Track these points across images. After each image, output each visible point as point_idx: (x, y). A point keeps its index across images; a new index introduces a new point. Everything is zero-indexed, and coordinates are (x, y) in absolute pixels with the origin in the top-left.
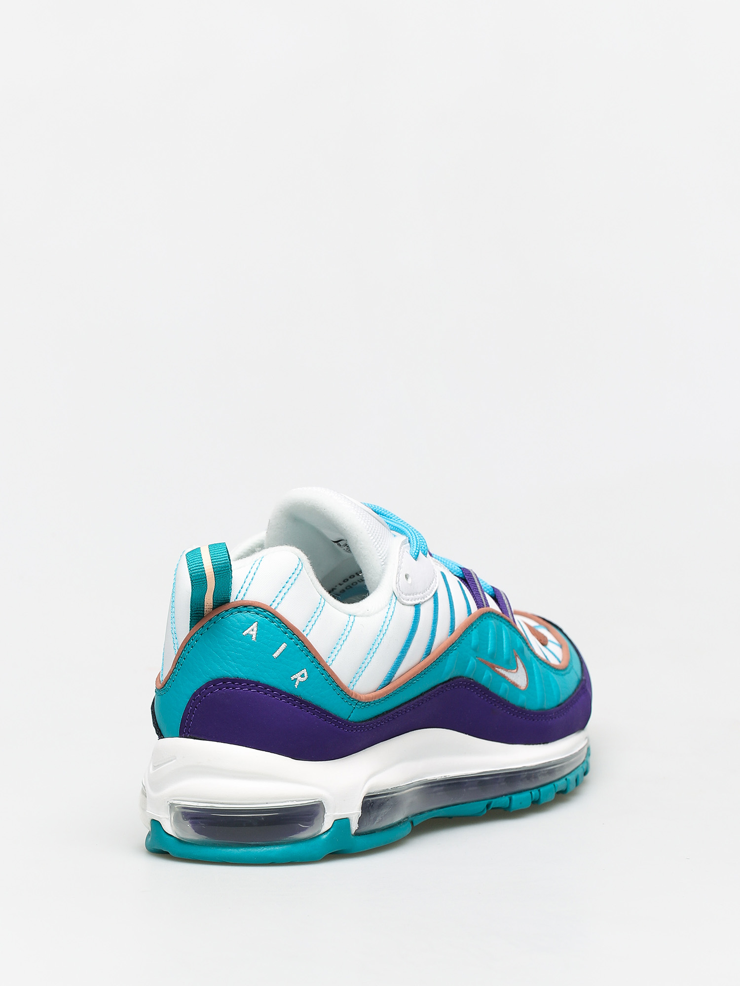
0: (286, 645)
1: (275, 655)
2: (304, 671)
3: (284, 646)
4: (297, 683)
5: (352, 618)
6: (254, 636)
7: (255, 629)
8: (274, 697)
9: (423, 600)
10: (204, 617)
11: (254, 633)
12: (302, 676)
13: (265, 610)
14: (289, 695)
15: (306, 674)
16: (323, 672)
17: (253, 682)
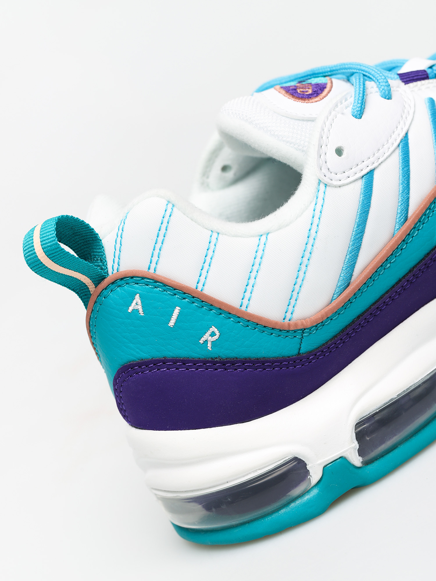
0: (179, 309)
1: (172, 323)
2: (213, 329)
3: (177, 311)
4: (209, 345)
5: (263, 238)
6: (141, 311)
7: (139, 302)
8: (188, 369)
9: (376, 165)
10: (91, 295)
11: (140, 307)
12: (213, 334)
13: (143, 278)
14: (205, 362)
15: (216, 330)
16: (239, 320)
17: (159, 361)
